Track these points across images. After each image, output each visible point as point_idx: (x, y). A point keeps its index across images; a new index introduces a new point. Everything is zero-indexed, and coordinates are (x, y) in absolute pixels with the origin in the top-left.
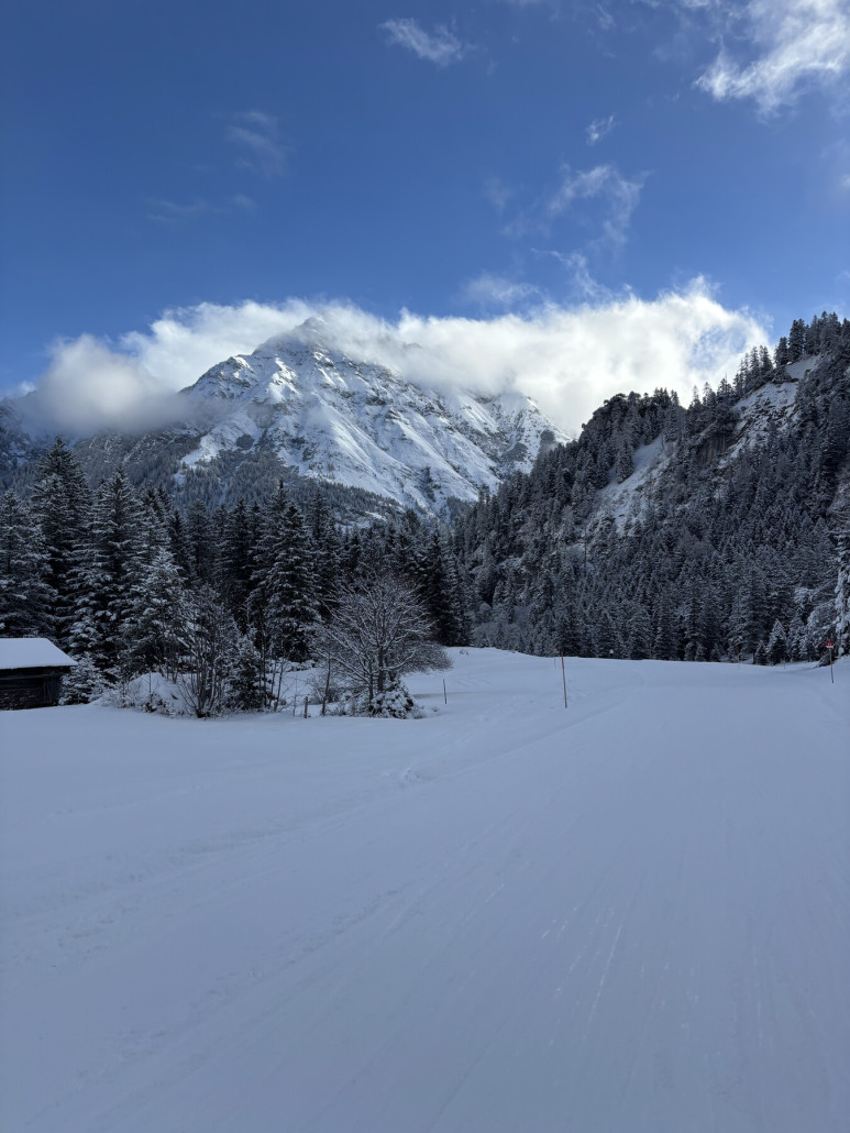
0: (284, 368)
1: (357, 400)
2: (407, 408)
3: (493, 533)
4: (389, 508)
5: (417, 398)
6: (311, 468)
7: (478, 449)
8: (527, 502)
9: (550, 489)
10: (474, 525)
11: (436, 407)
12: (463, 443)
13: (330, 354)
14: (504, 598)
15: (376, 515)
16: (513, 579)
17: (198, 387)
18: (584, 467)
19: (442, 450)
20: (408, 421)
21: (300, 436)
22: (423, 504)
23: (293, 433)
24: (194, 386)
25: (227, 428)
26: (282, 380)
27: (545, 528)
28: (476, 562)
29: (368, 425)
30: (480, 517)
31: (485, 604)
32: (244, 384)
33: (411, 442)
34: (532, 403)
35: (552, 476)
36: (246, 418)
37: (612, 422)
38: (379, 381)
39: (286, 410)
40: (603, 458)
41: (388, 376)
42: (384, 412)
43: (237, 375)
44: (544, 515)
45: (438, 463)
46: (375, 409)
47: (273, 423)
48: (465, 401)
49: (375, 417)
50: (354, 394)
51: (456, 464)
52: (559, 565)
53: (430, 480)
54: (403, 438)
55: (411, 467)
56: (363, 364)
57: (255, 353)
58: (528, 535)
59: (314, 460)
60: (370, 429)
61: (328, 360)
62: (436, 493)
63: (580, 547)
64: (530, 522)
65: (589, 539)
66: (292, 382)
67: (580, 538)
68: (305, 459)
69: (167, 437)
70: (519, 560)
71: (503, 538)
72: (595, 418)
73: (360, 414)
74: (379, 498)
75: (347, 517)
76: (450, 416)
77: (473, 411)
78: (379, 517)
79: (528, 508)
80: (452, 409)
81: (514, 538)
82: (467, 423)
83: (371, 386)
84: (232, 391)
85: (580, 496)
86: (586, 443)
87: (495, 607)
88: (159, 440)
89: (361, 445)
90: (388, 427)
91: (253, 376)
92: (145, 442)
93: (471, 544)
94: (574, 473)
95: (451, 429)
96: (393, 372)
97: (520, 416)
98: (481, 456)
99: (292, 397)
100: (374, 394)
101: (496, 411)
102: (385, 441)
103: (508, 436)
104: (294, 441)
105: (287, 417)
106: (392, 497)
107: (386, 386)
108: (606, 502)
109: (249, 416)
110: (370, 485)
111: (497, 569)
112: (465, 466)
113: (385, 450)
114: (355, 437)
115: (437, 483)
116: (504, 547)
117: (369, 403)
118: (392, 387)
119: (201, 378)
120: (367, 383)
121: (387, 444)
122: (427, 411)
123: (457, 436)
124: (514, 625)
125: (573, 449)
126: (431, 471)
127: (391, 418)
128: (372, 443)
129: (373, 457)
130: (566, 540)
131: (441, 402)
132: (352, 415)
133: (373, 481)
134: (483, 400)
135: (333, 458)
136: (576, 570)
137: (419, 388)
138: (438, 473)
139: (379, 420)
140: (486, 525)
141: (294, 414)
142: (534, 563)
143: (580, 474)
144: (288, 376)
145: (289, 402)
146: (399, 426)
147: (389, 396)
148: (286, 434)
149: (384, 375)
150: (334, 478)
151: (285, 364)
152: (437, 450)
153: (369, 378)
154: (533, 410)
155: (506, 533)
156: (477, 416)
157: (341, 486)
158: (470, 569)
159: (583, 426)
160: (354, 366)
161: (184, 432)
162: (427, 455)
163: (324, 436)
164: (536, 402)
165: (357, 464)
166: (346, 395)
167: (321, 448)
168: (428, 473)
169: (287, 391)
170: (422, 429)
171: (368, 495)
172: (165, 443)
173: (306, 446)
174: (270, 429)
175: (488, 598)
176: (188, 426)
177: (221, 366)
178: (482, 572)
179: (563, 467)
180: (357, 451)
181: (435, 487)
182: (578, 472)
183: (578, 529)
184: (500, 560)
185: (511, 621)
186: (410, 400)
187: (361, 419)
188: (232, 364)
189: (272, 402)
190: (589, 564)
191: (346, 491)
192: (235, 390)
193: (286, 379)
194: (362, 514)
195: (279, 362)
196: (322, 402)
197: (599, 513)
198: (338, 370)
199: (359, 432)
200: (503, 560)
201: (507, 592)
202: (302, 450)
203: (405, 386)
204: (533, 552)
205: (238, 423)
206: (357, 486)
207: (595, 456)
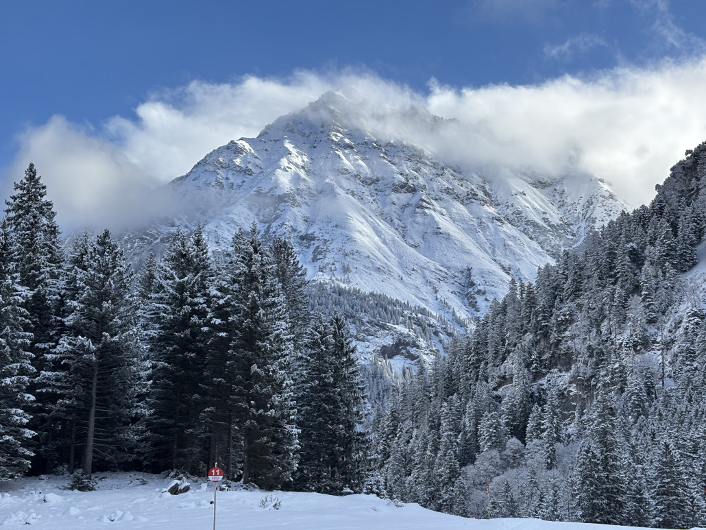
0: (294, 151)
1: (381, 188)
2: (444, 196)
3: (529, 337)
4: (418, 319)
5: (456, 183)
6: (321, 270)
7: (534, 244)
8: (577, 292)
9: (608, 273)
10: (502, 325)
11: (481, 194)
12: (514, 237)
13: (349, 135)
14: (543, 431)
15: (401, 328)
16: (556, 403)
17: (192, 177)
18: (658, 241)
19: (487, 246)
20: (444, 211)
21: (310, 232)
22: (462, 314)
23: (302, 228)
24: (187, 175)
25: (222, 224)
26: (291, 166)
27: (604, 330)
28: (504, 378)
29: (394, 217)
30: (510, 314)
31: (514, 440)
32: (247, 172)
33: (448, 237)
34: (606, 187)
35: (612, 254)
36: (246, 211)
37: (698, 179)
38: (409, 163)
39: (295, 200)
40: (685, 228)
41: (421, 158)
42: (414, 201)
43: (238, 161)
44: (602, 309)
45: (482, 261)
46: (403, 197)
47: (277, 217)
48: (517, 185)
49: (404, 207)
50: (377, 180)
51: (507, 263)
52: (624, 382)
53: (472, 284)
54: (437, 232)
55: (448, 268)
56: (389, 144)
57: (260, 136)
58: (578, 339)
59: (326, 261)
60: (396, 222)
61: (347, 141)
62: (480, 300)
63: (655, 356)
64: (581, 321)
65: (668, 345)
66: (303, 167)
67: (654, 342)
68: (315, 259)
69: (152, 236)
70: (567, 376)
71: (542, 343)
72: (673, 176)
73: (384, 204)
74: (407, 306)
75: (364, 331)
76: (498, 205)
77: (528, 197)
78: (405, 331)
79: (578, 301)
80: (501, 196)
81: (558, 343)
82: (520, 213)
83: (398, 171)
84: (232, 180)
85: (654, 281)
86: (661, 208)
87: (530, 444)
88: (142, 239)
89: (384, 242)
90: (419, 219)
91: (258, 162)
92: (126, 242)
93: (496, 353)
94: (643, 249)
95: (499, 220)
96: (427, 153)
97: (590, 203)
98: (540, 253)
99: (302, 186)
100: (403, 180)
101: (558, 197)
102: (414, 236)
103: (574, 228)
104: (302, 238)
105: (295, 210)
106: (423, 305)
107: (418, 170)
108: (693, 291)
109: (250, 209)
110: (393, 290)
111: (534, 389)
112: (518, 265)
113: (415, 247)
114: (378, 232)
115: (481, 288)
116: (544, 357)
117: (396, 191)
118: (425, 170)
119: (196, 166)
120: (394, 167)
121: (418, 240)
122: (469, 199)
123: (507, 228)
124: (555, 472)
125: (642, 218)
126: (473, 272)
127: (422, 207)
128: (398, 239)
129: (400, 256)
130: (635, 346)
131: (487, 187)
132: (374, 206)
133: (399, 285)
134: (540, 184)
135: (350, 257)
136: (650, 389)
137: (459, 171)
138: (482, 274)
139: (408, 211)
140: (518, 324)
141: (304, 206)
142: (588, 380)
143: (653, 252)
144: (299, 161)
145: (299, 192)
146: (432, 218)
147: (421, 181)
148: (294, 230)
149: (415, 156)
150: (349, 282)
151: (296, 146)
152: (481, 247)
153: (396, 160)
154: (607, 195)
155: (546, 336)
156: (533, 203)
157: (357, 292)
158: (495, 389)
159: (658, 187)
160: (379, 147)
161: (174, 230)
162: (468, 252)
163: (339, 231)
164: (610, 184)
165: (378, 264)
166: (367, 182)
167: (334, 246)
168: (470, 275)
169: (296, 179)
170: (463, 221)
171: (394, 303)
172: (150, 243)
173: (317, 243)
174: (275, 224)
175: (519, 431)
176: (177, 223)
177: (219, 151)
178: (512, 393)
179: (628, 242)
180: (379, 249)
181: (479, 292)
182: (649, 247)
183: (652, 330)
184: (537, 375)
185: (550, 466)
186: (447, 185)
187: (386, 210)
188: (233, 148)
189: (278, 193)
190: (667, 381)
191: (363, 298)
192: (235, 179)
193: (297, 165)
194: (383, 327)
195: (289, 145)
196: (339, 191)
197: (683, 307)
198: (358, 153)
199: (383, 226)
200: (544, 375)
201: (546, 423)
202: (312, 249)
203: (440, 168)
204: (586, 363)
205: (236, 218)
206: (377, 291)
207: (674, 227)
